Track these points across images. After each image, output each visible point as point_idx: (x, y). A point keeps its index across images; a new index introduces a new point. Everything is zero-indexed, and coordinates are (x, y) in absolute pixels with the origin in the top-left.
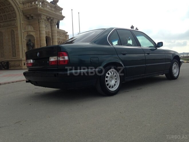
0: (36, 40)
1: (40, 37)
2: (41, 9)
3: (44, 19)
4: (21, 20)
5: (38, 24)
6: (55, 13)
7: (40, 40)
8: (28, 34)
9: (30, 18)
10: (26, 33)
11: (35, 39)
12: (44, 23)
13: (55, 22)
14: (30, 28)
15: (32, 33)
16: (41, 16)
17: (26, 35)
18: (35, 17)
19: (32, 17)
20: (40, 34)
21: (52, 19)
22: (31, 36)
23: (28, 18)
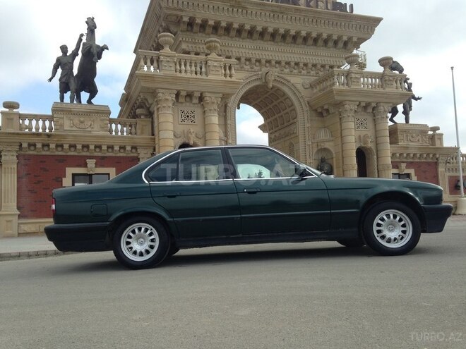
0: (334, 159)
1: (343, 151)
2: (341, 91)
3: (351, 110)
4: (306, 121)
5: (339, 124)
6: (381, 90)
7: (343, 158)
8: (319, 147)
9: (325, 114)
10: (315, 145)
11: (334, 156)
12: (351, 119)
13: (382, 110)
14: (323, 135)
15: (327, 145)
16: (344, 105)
17: (315, 150)
18: (332, 110)
19: (327, 110)
20: (342, 144)
21: (374, 105)
22: (326, 150)
23: (321, 114)
